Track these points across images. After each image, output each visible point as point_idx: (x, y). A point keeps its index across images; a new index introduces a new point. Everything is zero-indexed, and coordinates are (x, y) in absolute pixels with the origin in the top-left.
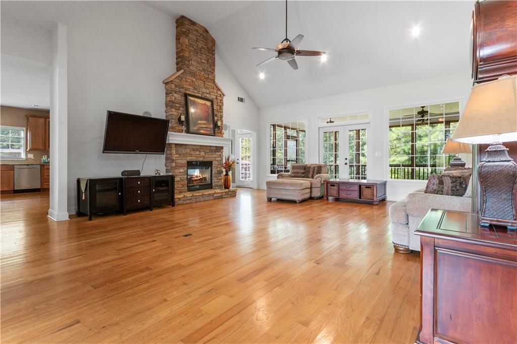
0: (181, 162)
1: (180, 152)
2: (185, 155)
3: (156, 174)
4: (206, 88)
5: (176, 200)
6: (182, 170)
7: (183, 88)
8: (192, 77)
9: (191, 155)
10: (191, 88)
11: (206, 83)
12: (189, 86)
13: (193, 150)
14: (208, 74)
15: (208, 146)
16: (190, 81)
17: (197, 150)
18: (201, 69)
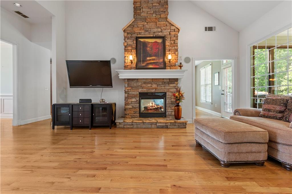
0: (133, 93)
1: (132, 85)
2: (137, 87)
3: (101, 102)
4: (158, 27)
5: (117, 124)
6: (134, 100)
7: (134, 33)
8: (143, 22)
9: (143, 88)
10: (142, 31)
11: (158, 23)
12: (140, 30)
13: (145, 83)
14: (160, 15)
15: (160, 79)
16: (141, 26)
17: (149, 83)
18: (152, 12)
